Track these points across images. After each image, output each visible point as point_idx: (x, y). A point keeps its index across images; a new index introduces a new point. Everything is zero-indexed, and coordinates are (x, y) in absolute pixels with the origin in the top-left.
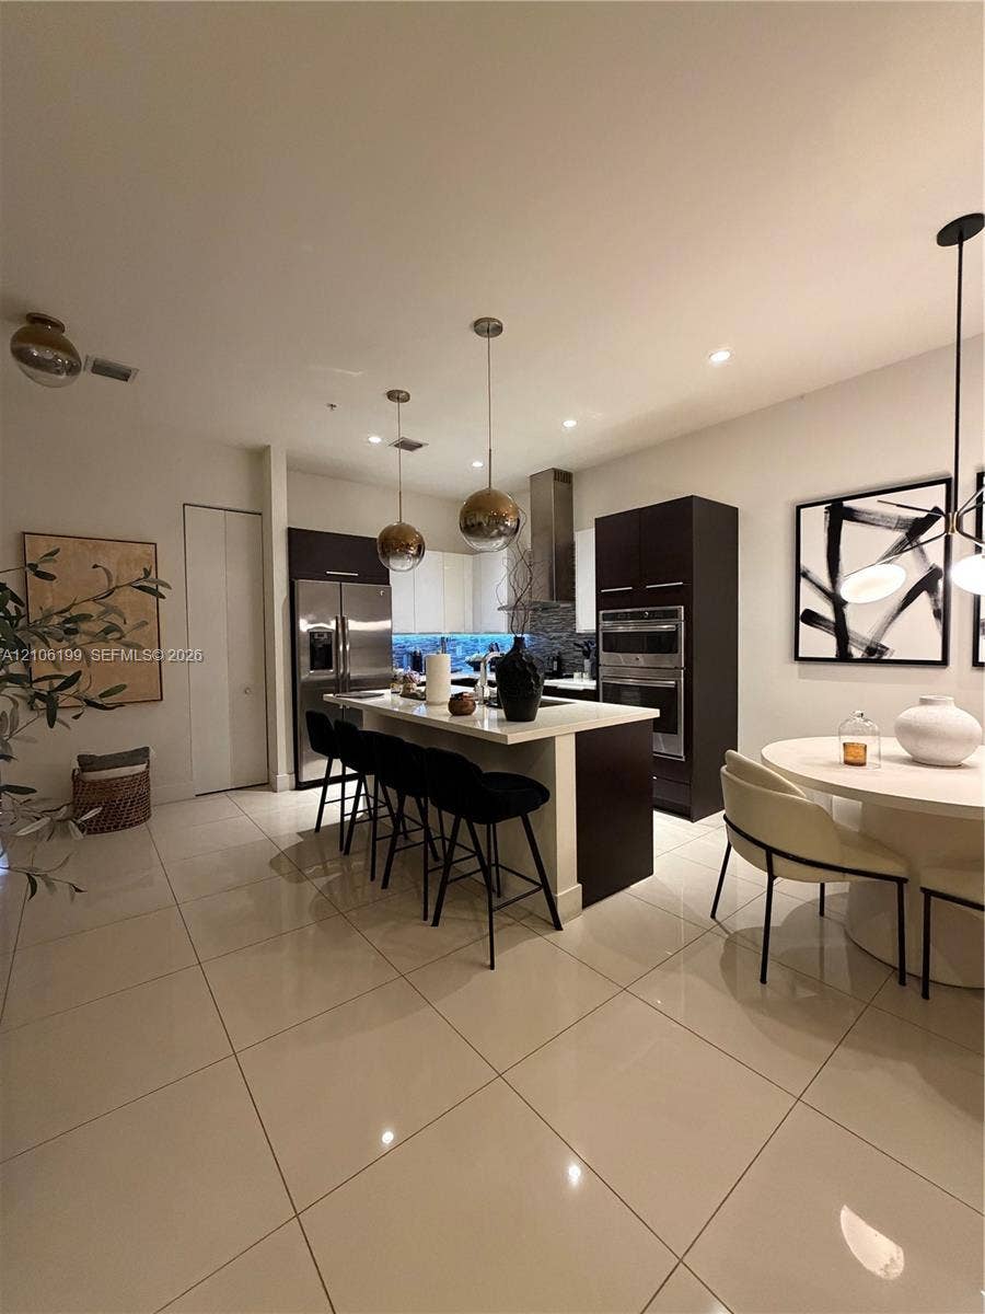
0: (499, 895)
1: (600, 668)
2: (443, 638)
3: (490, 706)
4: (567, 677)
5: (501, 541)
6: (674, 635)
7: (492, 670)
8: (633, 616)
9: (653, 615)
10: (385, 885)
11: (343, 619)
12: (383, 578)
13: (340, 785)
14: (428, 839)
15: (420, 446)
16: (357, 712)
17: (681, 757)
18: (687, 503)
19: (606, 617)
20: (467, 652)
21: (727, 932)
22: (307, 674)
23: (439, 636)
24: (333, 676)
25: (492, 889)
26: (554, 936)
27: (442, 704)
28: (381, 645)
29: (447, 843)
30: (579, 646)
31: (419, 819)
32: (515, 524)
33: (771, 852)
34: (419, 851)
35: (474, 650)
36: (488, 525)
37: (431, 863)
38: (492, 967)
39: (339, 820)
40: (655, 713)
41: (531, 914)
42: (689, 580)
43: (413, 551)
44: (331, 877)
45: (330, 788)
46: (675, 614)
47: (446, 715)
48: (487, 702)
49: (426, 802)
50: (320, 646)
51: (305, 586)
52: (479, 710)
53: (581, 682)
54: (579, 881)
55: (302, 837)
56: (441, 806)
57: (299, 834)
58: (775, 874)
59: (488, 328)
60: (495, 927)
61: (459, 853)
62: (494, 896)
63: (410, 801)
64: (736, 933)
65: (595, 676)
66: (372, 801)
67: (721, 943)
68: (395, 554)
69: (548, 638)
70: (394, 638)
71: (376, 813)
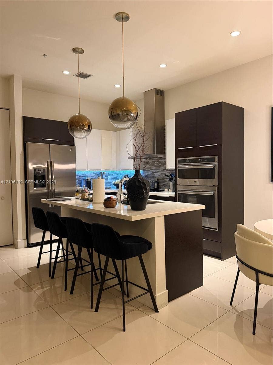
0: (128, 297)
1: (177, 186)
2: (101, 173)
3: (124, 204)
4: (161, 191)
5: (129, 124)
6: (213, 170)
7: (125, 188)
8: (193, 161)
9: (203, 160)
10: (72, 293)
11: (51, 163)
12: (71, 142)
13: (49, 245)
14: (93, 269)
15: (89, 76)
16: (58, 208)
17: (216, 229)
18: (220, 105)
19: (180, 162)
20: (113, 179)
21: (237, 311)
22: (33, 190)
23: (99, 171)
24: (46, 191)
25: (125, 293)
26: (155, 315)
27: (101, 203)
28: (71, 176)
29: (102, 271)
30: (167, 176)
31: (89, 261)
32: (135, 115)
33: (258, 272)
34: (88, 276)
35: (117, 178)
36: (122, 115)
37: (95, 281)
38: (124, 330)
39: (49, 262)
40: (203, 207)
41: (144, 305)
42: (220, 143)
43: (86, 128)
44: (45, 289)
45: (44, 246)
46: (213, 160)
47: (103, 208)
48: (123, 202)
49: (92, 250)
50: (40, 176)
51: (31, 146)
52: (118, 206)
53: (168, 193)
54: (167, 289)
55: (30, 270)
56: (99, 252)
57: (29, 269)
58: (260, 282)
59: (122, 17)
60: (125, 312)
61: (108, 276)
62: (126, 297)
63: (84, 250)
64: (242, 312)
65: (175, 190)
66: (65, 252)
67: (234, 317)
68: (77, 130)
69: (152, 172)
70: (77, 172)
71: (67, 257)
